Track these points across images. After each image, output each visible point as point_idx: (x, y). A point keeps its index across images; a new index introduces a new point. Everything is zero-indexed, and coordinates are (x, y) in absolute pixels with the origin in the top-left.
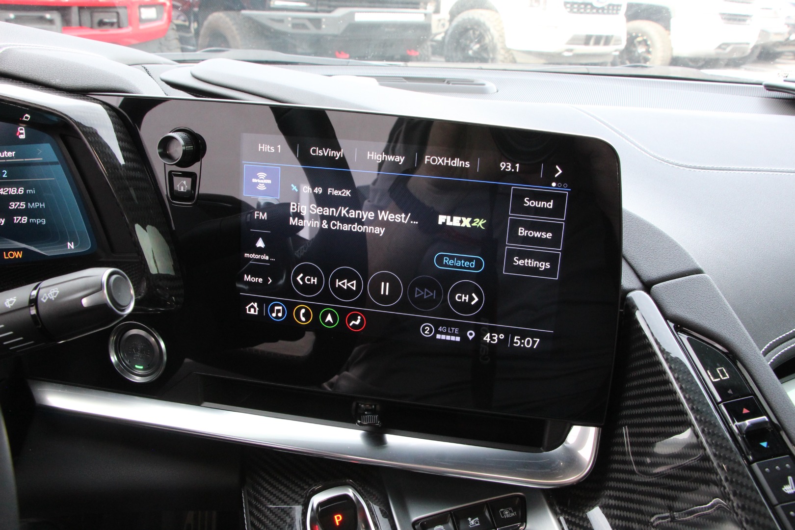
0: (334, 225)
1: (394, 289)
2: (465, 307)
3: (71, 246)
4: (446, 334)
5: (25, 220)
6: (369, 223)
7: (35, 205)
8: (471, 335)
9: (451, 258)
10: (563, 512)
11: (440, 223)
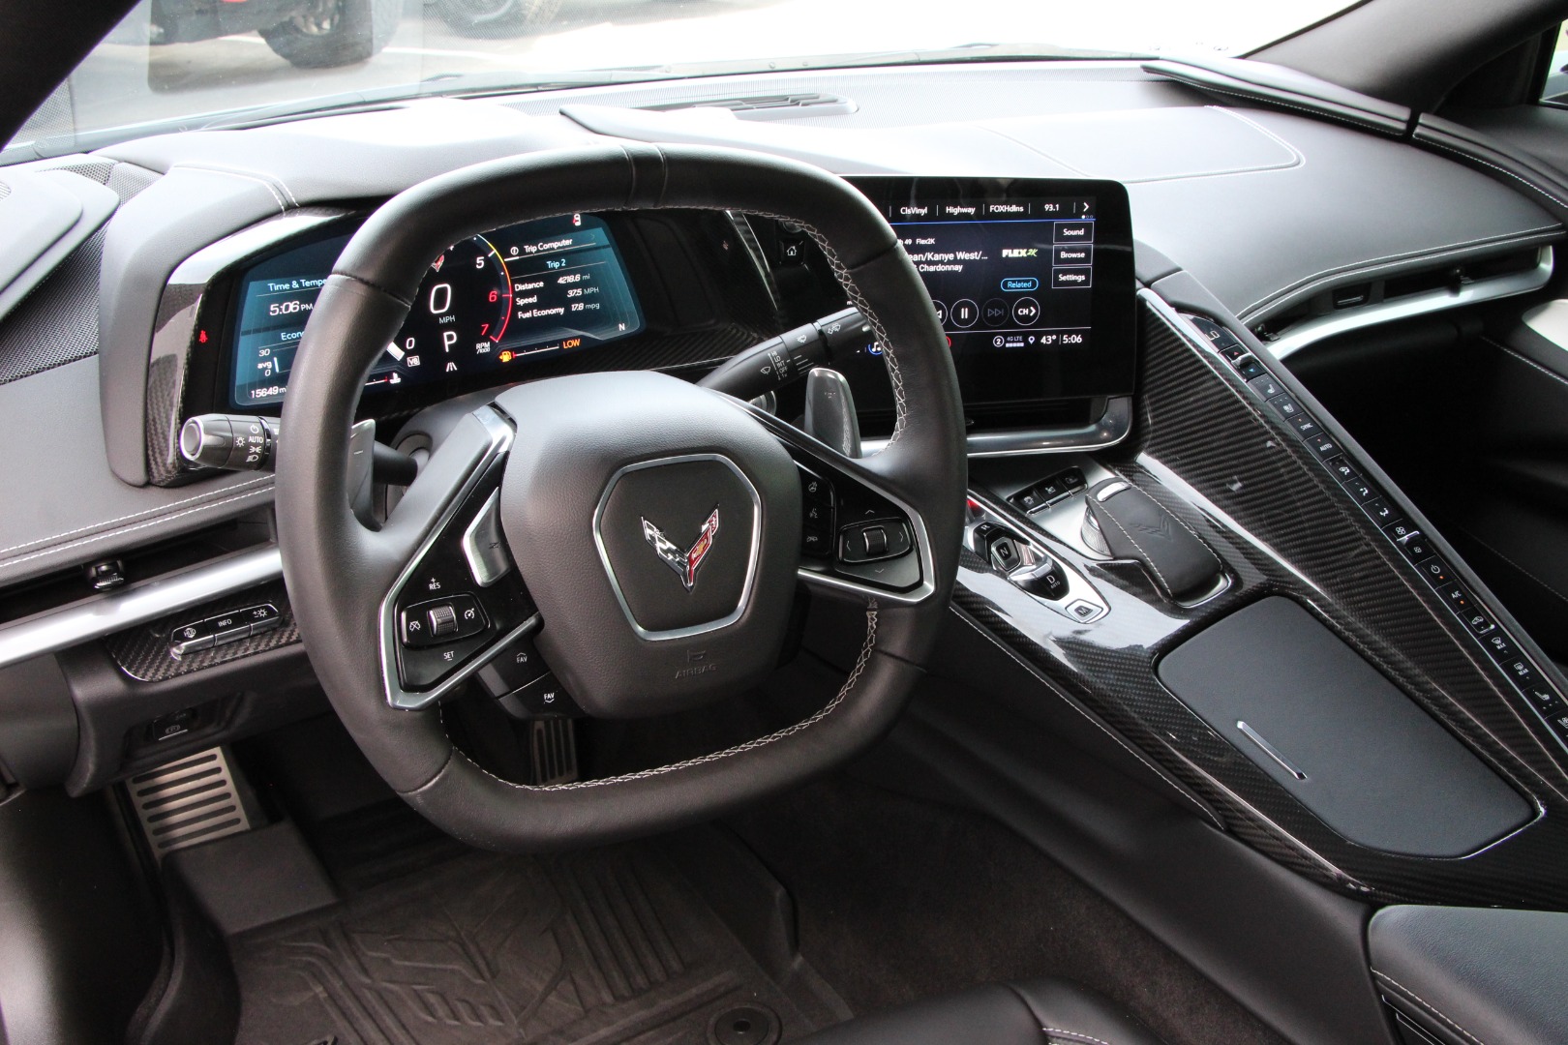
0: (922, 268)
1: (972, 313)
2: (1026, 319)
3: (622, 327)
4: (1013, 342)
5: (581, 307)
6: (949, 262)
7: (590, 291)
8: (1031, 340)
9: (1014, 282)
10: (1115, 467)
11: (1004, 255)
